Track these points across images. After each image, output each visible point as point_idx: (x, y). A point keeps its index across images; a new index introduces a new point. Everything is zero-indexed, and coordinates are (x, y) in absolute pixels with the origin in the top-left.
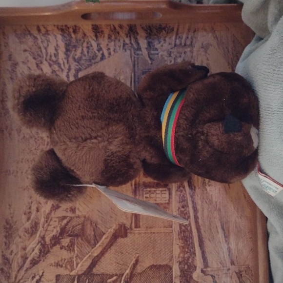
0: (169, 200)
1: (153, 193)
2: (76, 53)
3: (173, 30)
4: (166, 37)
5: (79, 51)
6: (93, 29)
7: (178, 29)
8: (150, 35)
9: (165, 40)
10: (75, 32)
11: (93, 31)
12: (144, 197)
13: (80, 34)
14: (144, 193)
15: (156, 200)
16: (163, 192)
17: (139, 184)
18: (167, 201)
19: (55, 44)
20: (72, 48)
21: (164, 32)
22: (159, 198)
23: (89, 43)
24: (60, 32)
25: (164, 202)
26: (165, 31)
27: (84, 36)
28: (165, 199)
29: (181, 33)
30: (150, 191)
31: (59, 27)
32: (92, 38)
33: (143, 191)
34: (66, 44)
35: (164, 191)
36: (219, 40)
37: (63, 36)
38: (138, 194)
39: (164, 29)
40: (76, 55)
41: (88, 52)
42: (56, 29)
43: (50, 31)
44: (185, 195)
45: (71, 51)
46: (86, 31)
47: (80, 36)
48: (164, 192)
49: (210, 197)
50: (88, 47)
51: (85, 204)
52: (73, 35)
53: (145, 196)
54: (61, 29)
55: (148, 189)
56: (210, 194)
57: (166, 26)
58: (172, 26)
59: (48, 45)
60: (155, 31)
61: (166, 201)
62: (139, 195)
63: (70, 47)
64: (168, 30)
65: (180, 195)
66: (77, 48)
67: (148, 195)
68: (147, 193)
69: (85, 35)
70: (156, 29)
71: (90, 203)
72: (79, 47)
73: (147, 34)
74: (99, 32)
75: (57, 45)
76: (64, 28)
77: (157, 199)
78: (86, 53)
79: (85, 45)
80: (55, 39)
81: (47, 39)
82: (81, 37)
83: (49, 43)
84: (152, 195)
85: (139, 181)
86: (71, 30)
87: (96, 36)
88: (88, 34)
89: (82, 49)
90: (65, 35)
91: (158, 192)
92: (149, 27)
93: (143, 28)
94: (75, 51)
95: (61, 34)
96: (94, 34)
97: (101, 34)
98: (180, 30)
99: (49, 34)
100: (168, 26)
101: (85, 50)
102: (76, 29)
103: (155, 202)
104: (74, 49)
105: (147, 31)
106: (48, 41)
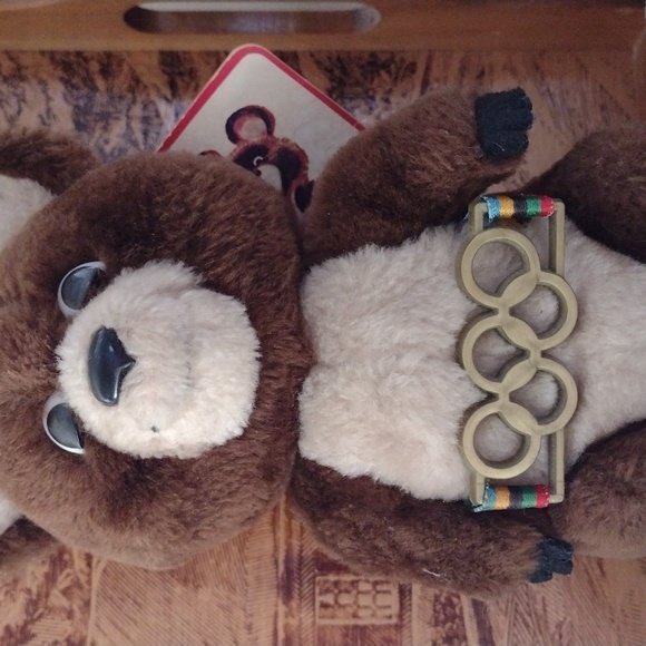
0: (401, 616)
1: (347, 592)
2: (106, 136)
3: (413, 72)
4: (390, 91)
5: (118, 128)
6: (162, 63)
7: (428, 69)
8: (341, 83)
9: (387, 101)
10: (106, 72)
11: (164, 71)
12: (317, 605)
13: (122, 78)
14: (317, 590)
15: (355, 616)
16: (379, 588)
17: (301, 558)
18: (394, 621)
19: (42, 108)
20: (95, 121)
21: (384, 75)
22: (366, 607)
23: (151, 107)
24: (60, 73)
25: (386, 622)
26: (389, 72)
27: (133, 83)
28: (388, 612)
29: (437, 80)
30: (336, 584)
31: (58, 57)
32: (158, 90)
33: (313, 581)
34: (77, 107)
35: (382, 582)
36: (558, 100)
37: (67, 82)
38: (296, 596)
39: (385, 66)
40: (107, 142)
41: (145, 133)
42: (46, 61)
43: (27, 68)
44: (455, 600)
45: (93, 129)
46: (140, 70)
47: (121, 83)
48: (385, 587)
49: (539, 607)
50: (146, 120)
51: (116, 626)
52: (100, 83)
53: (319, 599)
54: (64, 62)
55: (332, 578)
56: (539, 597)
57: (392, 59)
58: (409, 59)
59: (19, 112)
60: (357, 73)
61: (390, 617)
62: (301, 597)
63: (88, 118)
64: (398, 69)
65: (437, 598)
66: (111, 121)
67: (329, 599)
68: (327, 591)
69: (137, 81)
70: (362, 67)
71: (135, 622)
72: (117, 119)
73: (331, 80)
74: (181, 74)
75: (48, 111)
76: (72, 58)
77: (361, 613)
78: (139, 136)
79: (137, 111)
80: (44, 91)
81: (19, 91)
82: (125, 86)
83: (23, 105)
84: (345, 599)
85: (301, 551)
86: (94, 66)
87: (173, 86)
88: (145, 79)
89: (128, 125)
90: (74, 81)
91: (364, 587)
92: (339, 59)
93: (318, 63)
94: (105, 129)
95: (61, 79)
96: (166, 77)
97: (187, 78)
98: (435, 71)
99: (23, 79)
100: (397, 59)
101: (137, 126)
102: (109, 65)
103: (352, 622)
104: (101, 124)
105: (331, 71)
106: (22, 99)
